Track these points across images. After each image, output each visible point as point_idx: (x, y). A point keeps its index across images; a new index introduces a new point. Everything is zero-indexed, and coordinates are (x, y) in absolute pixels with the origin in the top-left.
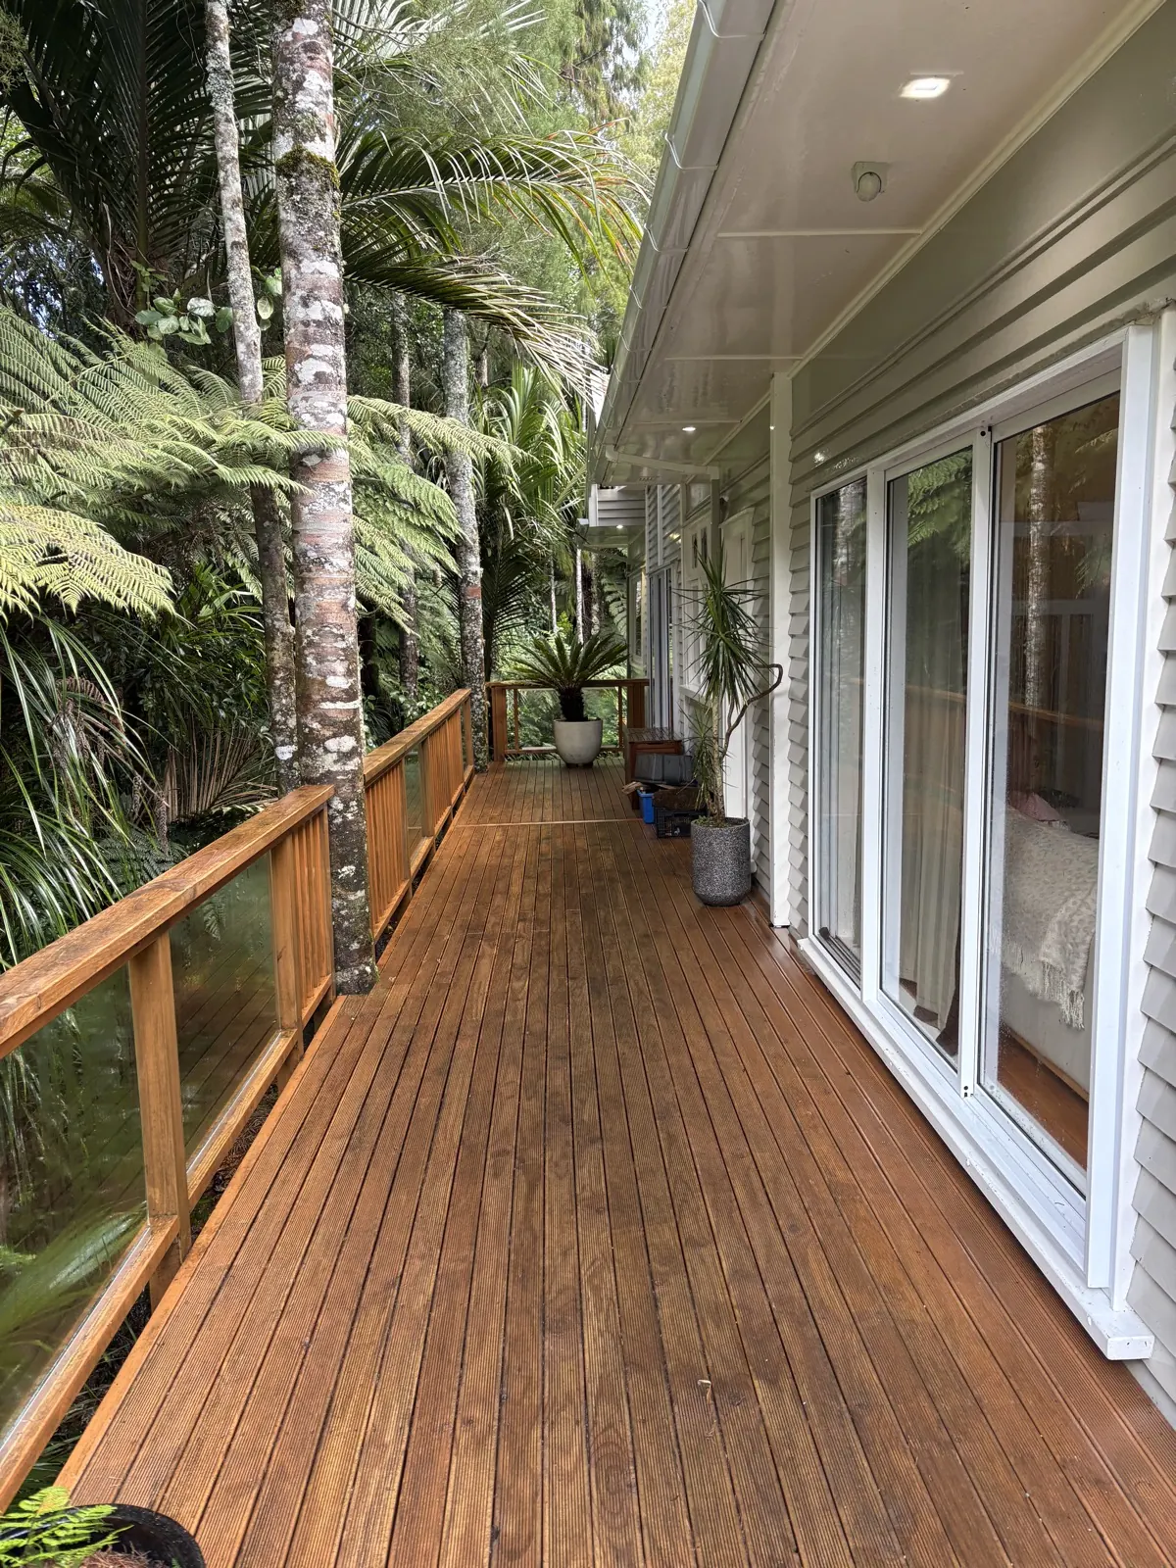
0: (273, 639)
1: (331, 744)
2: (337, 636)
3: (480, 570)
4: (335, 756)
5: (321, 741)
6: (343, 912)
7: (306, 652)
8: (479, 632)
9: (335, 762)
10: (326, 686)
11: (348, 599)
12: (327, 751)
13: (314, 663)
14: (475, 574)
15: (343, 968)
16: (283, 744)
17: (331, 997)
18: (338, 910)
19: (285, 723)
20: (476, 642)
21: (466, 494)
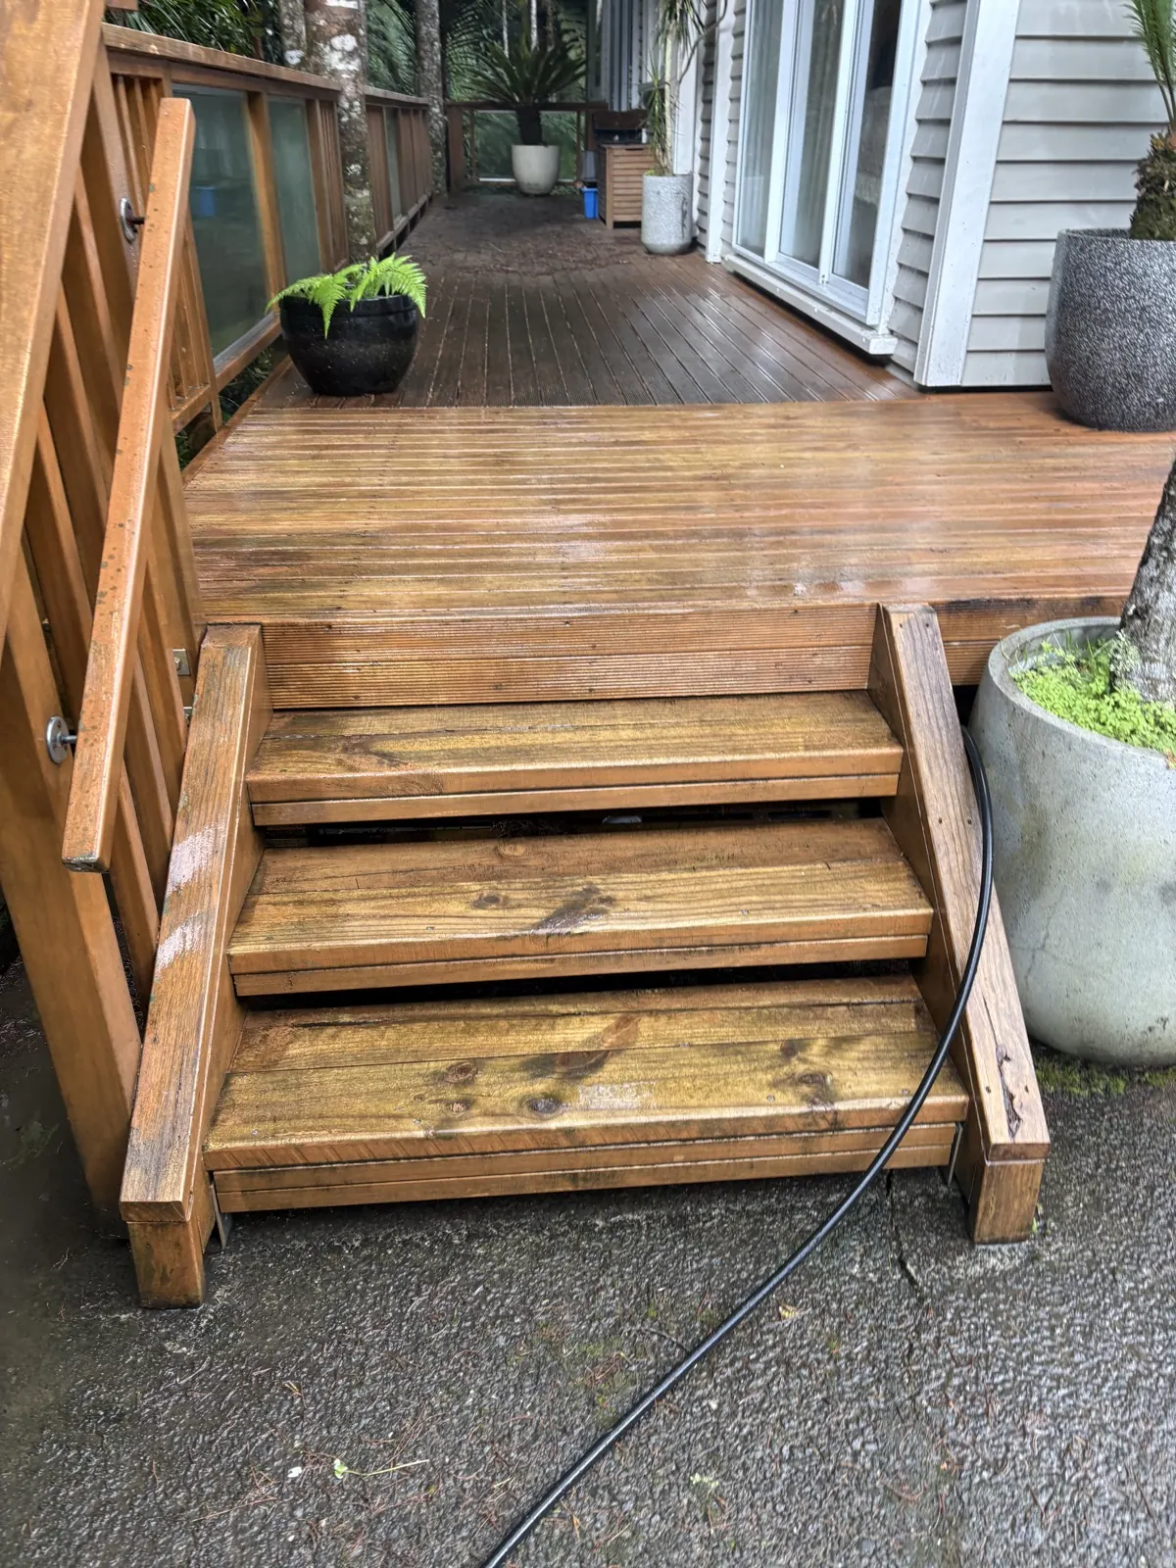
1: (337, 42)
4: (340, 54)
5: (327, 39)
6: (353, 209)
9: (340, 61)
12: (332, 48)
16: (292, 48)
18: (349, 206)
19: (292, 27)
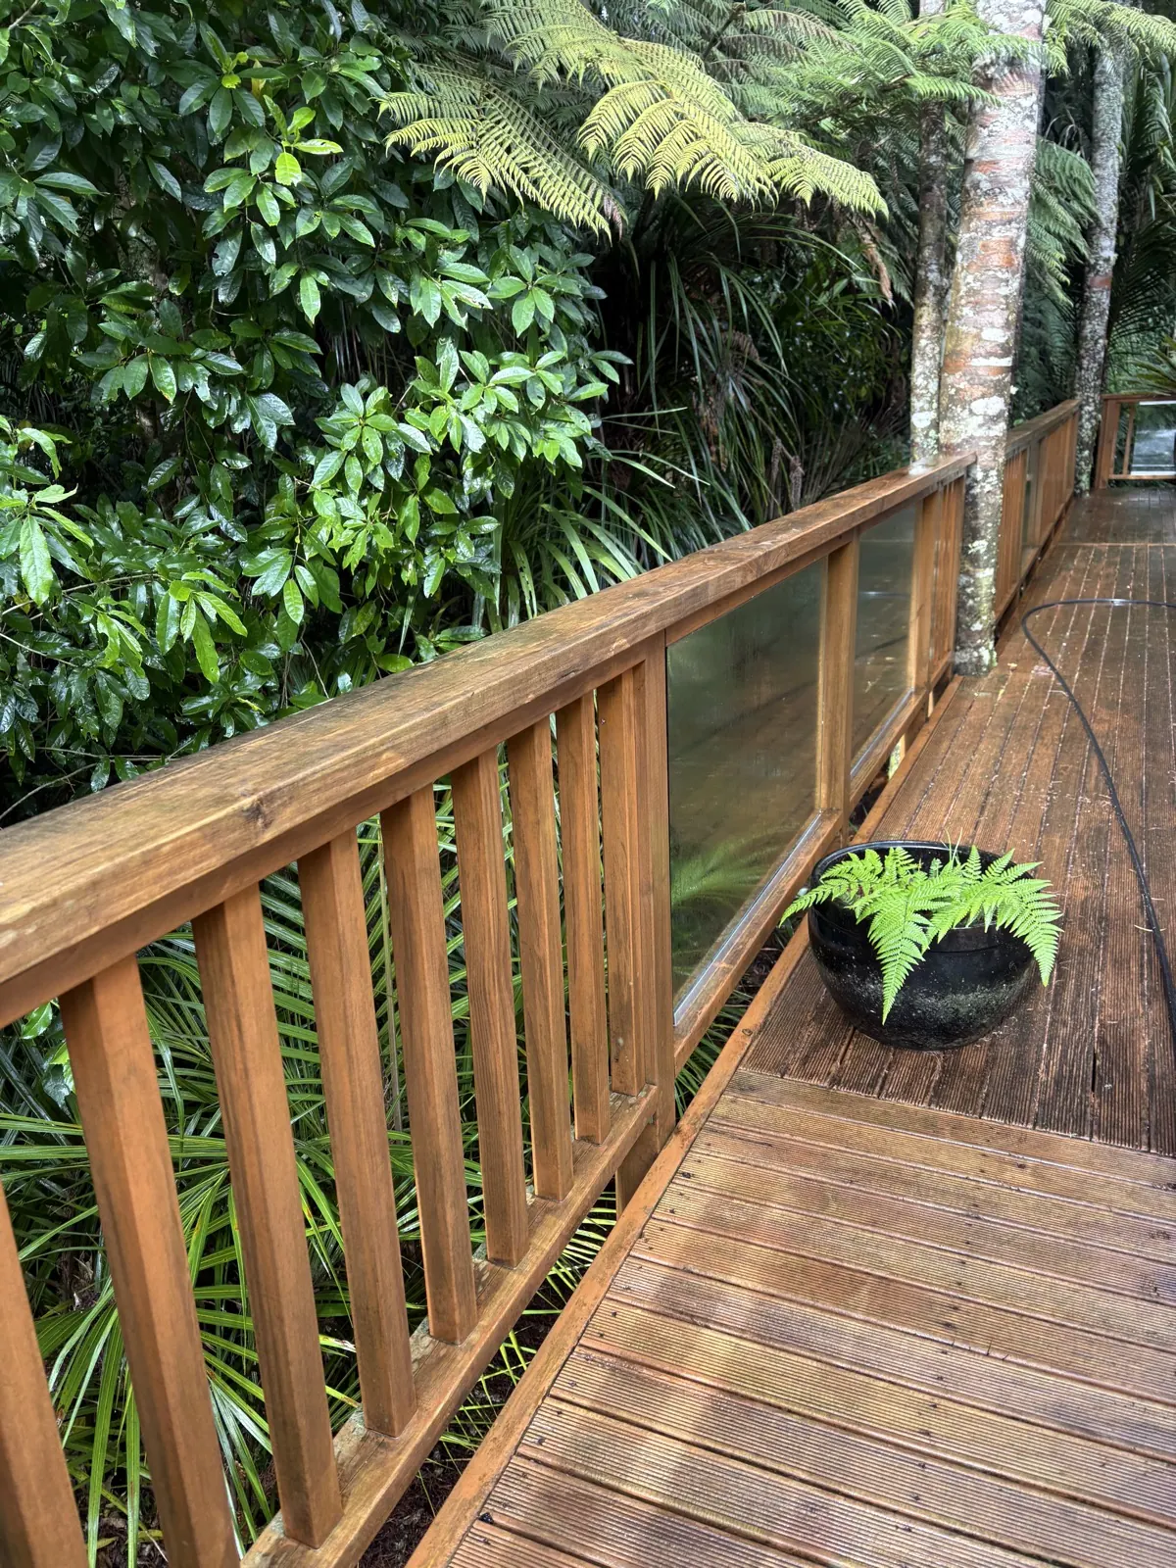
0: (924, 294)
1: (977, 407)
2: (1002, 280)
3: (1113, 256)
4: (980, 420)
5: (967, 403)
6: (969, 590)
7: (963, 302)
8: (1101, 330)
9: (980, 426)
10: (980, 339)
11: (1018, 237)
12: (971, 415)
13: (971, 314)
14: (1107, 260)
15: (962, 648)
16: (922, 410)
17: (949, 676)
18: (964, 587)
19: (926, 388)
20: (1096, 343)
21: (1110, 163)
